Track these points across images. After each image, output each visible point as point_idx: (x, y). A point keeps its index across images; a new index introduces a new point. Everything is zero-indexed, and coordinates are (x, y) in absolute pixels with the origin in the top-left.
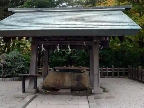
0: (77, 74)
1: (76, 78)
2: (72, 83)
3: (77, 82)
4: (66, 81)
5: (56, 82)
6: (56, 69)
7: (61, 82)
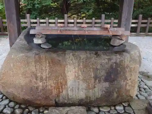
0: (110, 59)
1: (103, 73)
2: (88, 88)
3: (107, 84)
4: (69, 83)
5: (36, 83)
6: (34, 36)
7: (51, 84)
